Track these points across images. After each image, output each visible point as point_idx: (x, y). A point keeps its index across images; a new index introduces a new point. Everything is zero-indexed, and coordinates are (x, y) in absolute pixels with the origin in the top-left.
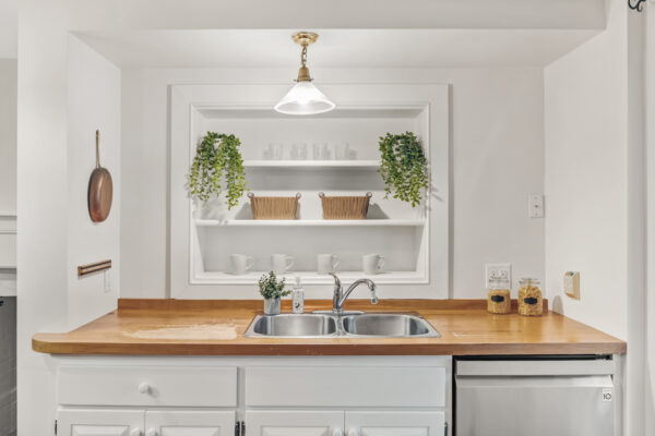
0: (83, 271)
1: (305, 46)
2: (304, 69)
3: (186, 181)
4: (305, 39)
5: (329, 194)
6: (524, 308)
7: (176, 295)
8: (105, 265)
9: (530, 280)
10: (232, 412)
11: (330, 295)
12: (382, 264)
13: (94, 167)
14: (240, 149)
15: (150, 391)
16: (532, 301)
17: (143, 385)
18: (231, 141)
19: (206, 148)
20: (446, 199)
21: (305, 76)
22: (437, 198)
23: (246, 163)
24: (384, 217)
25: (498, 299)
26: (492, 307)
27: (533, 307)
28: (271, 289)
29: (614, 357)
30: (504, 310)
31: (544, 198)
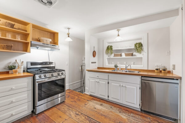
0: (92, 63)
1: (118, 31)
2: (118, 34)
3: (105, 52)
4: (118, 30)
5: (126, 53)
6: (163, 72)
7: (104, 67)
8: (95, 63)
9: (164, 66)
10: (107, 81)
11: (125, 68)
12: (135, 63)
13: (93, 51)
14: (113, 47)
15: (98, 76)
16: (164, 70)
17: (97, 75)
18: (111, 46)
19: (108, 48)
20: (147, 52)
21: (118, 35)
22: (145, 52)
23: (113, 49)
24: (136, 56)
25: (157, 70)
26: (156, 71)
27: (165, 71)
28: (116, 66)
29: (179, 80)
30: (158, 72)
31: (170, 51)
